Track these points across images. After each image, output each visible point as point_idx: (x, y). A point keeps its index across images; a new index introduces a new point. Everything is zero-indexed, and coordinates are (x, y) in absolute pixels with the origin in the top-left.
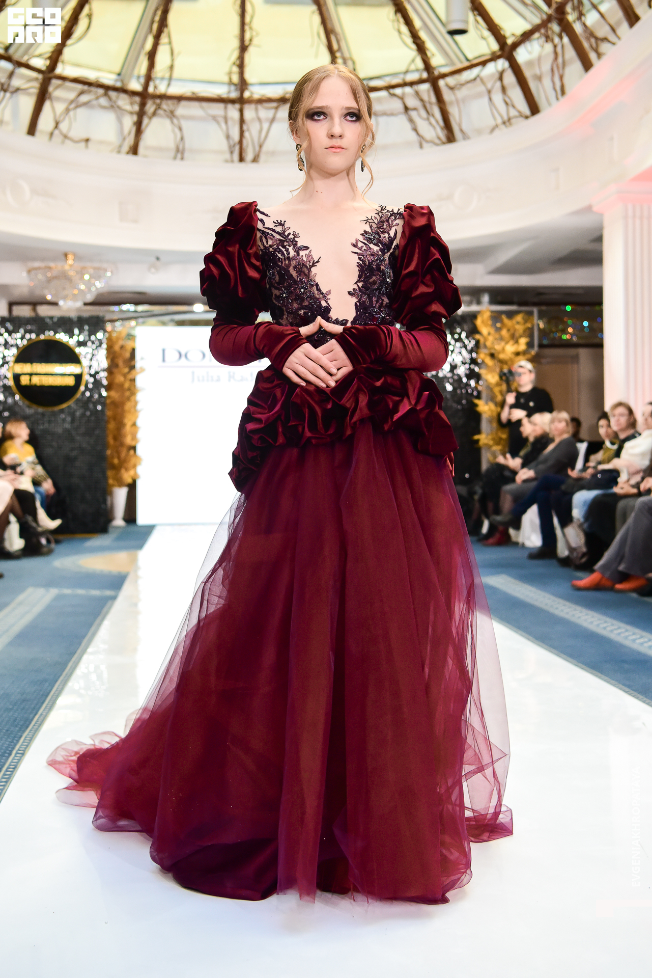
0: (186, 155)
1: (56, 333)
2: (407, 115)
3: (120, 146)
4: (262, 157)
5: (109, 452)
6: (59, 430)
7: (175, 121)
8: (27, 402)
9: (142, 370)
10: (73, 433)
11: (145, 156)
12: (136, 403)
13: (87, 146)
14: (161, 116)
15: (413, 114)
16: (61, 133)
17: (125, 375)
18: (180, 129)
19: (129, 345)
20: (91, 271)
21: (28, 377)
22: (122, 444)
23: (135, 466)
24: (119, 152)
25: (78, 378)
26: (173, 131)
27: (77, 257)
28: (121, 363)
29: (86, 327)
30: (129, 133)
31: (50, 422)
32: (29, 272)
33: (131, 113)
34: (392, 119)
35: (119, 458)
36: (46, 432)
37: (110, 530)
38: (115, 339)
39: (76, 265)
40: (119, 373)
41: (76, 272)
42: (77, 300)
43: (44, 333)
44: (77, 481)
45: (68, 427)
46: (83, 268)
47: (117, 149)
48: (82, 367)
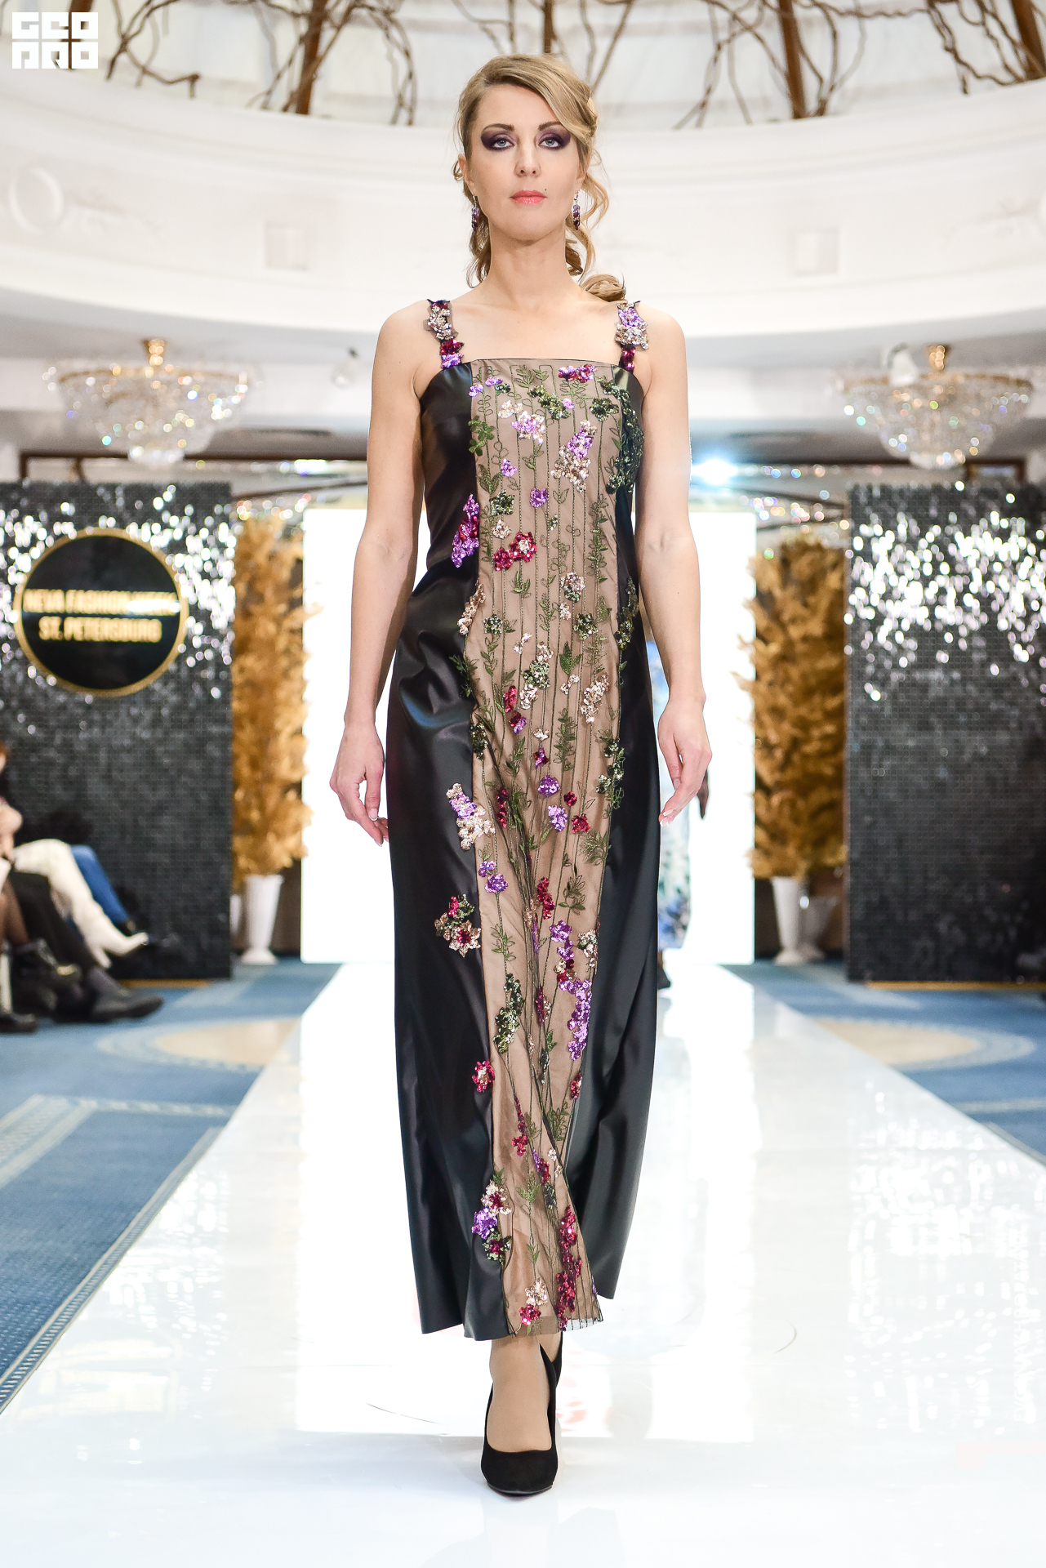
0: (419, 114)
1: (122, 524)
2: (933, 13)
3: (269, 93)
5: (239, 795)
6: (127, 742)
7: (394, 33)
8: (52, 680)
9: (319, 608)
10: (160, 749)
11: (326, 117)
12: (303, 684)
13: (192, 95)
14: (364, 23)
15: (948, 11)
16: (135, 62)
17: (278, 621)
18: (407, 54)
19: (290, 552)
20: (201, 378)
21: (56, 622)
22: (269, 778)
23: (297, 828)
24: (265, 107)
25: (170, 624)
26: (390, 58)
27: (172, 351)
28: (269, 594)
29: (189, 510)
30: (291, 62)
31: (103, 724)
32: (62, 380)
33: (295, 15)
34: (899, 22)
35: (262, 808)
36: (93, 746)
37: (237, 971)
38: (255, 537)
39: (169, 367)
40: (264, 614)
41: (168, 383)
42: (170, 447)
43: (95, 523)
44: (165, 859)
45: (145, 735)
46: (184, 374)
47: (262, 100)
48: (178, 599)
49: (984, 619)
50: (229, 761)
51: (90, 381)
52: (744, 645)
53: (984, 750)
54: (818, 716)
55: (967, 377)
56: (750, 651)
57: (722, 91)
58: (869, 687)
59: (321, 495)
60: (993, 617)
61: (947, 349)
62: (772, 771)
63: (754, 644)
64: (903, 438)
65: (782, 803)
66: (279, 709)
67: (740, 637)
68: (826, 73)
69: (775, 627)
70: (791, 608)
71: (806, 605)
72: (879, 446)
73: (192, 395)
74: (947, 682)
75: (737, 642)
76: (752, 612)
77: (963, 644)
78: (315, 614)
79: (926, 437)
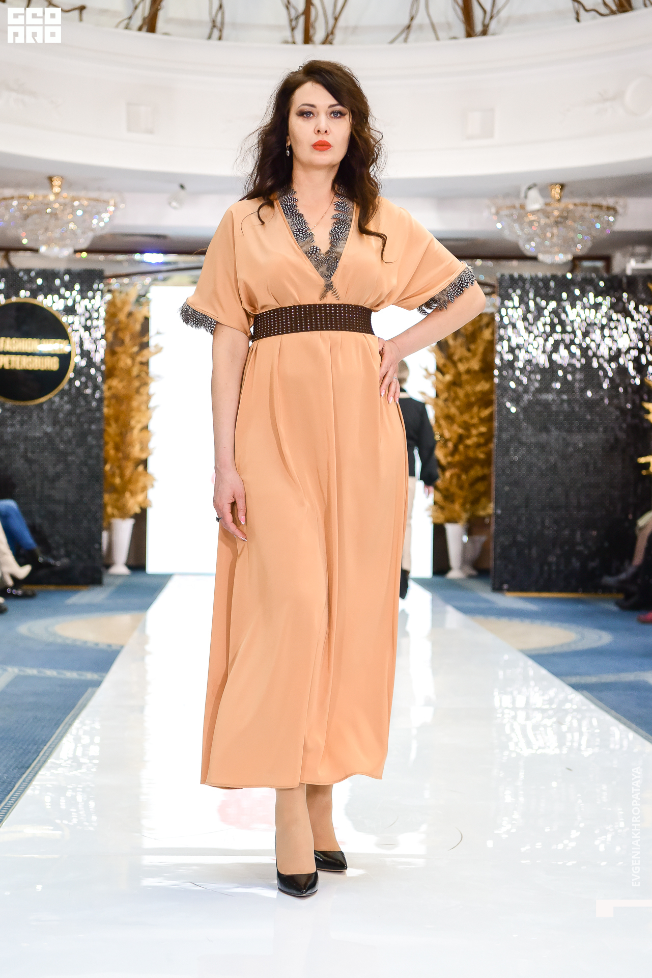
0: (226, 32)
1: (34, 295)
3: (130, 18)
4: (338, 36)
5: (108, 467)
6: (38, 434)
9: (159, 350)
10: (57, 439)
11: (166, 34)
12: (149, 397)
13: (81, 17)
17: (133, 357)
19: (141, 313)
20: (85, 203)
22: (127, 457)
23: (144, 489)
24: (128, 27)
25: (65, 359)
27: (67, 184)
28: (127, 339)
29: (77, 287)
31: (22, 423)
35: (122, 476)
36: (15, 436)
37: (106, 580)
38: (118, 302)
39: (65, 194)
40: (125, 352)
41: (64, 205)
42: (65, 246)
43: (17, 295)
44: (60, 509)
45: (49, 430)
46: (74, 199)
47: (126, 22)
48: (70, 343)
49: (583, 361)
50: (101, 447)
51: (15, 203)
52: (428, 375)
53: (581, 445)
54: (475, 421)
55: (575, 205)
56: (433, 378)
57: (421, 18)
58: (508, 404)
59: (160, 276)
60: (589, 360)
61: (562, 186)
62: (446, 456)
63: (435, 375)
64: (533, 244)
65: (452, 476)
66: (133, 413)
67: (426, 370)
68: (488, 7)
69: (449, 364)
70: (459, 352)
71: (469, 350)
72: (517, 247)
73: (79, 213)
74: (558, 401)
75: (424, 373)
76: (434, 354)
77: (569, 377)
78: (156, 353)
79: (547, 243)
